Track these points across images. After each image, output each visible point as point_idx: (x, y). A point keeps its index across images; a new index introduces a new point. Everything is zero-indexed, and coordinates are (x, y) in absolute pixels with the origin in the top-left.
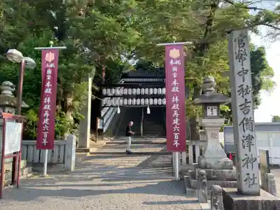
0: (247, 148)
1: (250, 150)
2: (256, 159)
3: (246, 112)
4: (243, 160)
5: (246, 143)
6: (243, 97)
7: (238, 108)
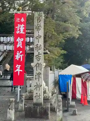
0: (37, 80)
1: (39, 81)
2: (41, 85)
3: (38, 60)
4: (35, 86)
5: (37, 77)
6: (37, 51)
7: (35, 57)
